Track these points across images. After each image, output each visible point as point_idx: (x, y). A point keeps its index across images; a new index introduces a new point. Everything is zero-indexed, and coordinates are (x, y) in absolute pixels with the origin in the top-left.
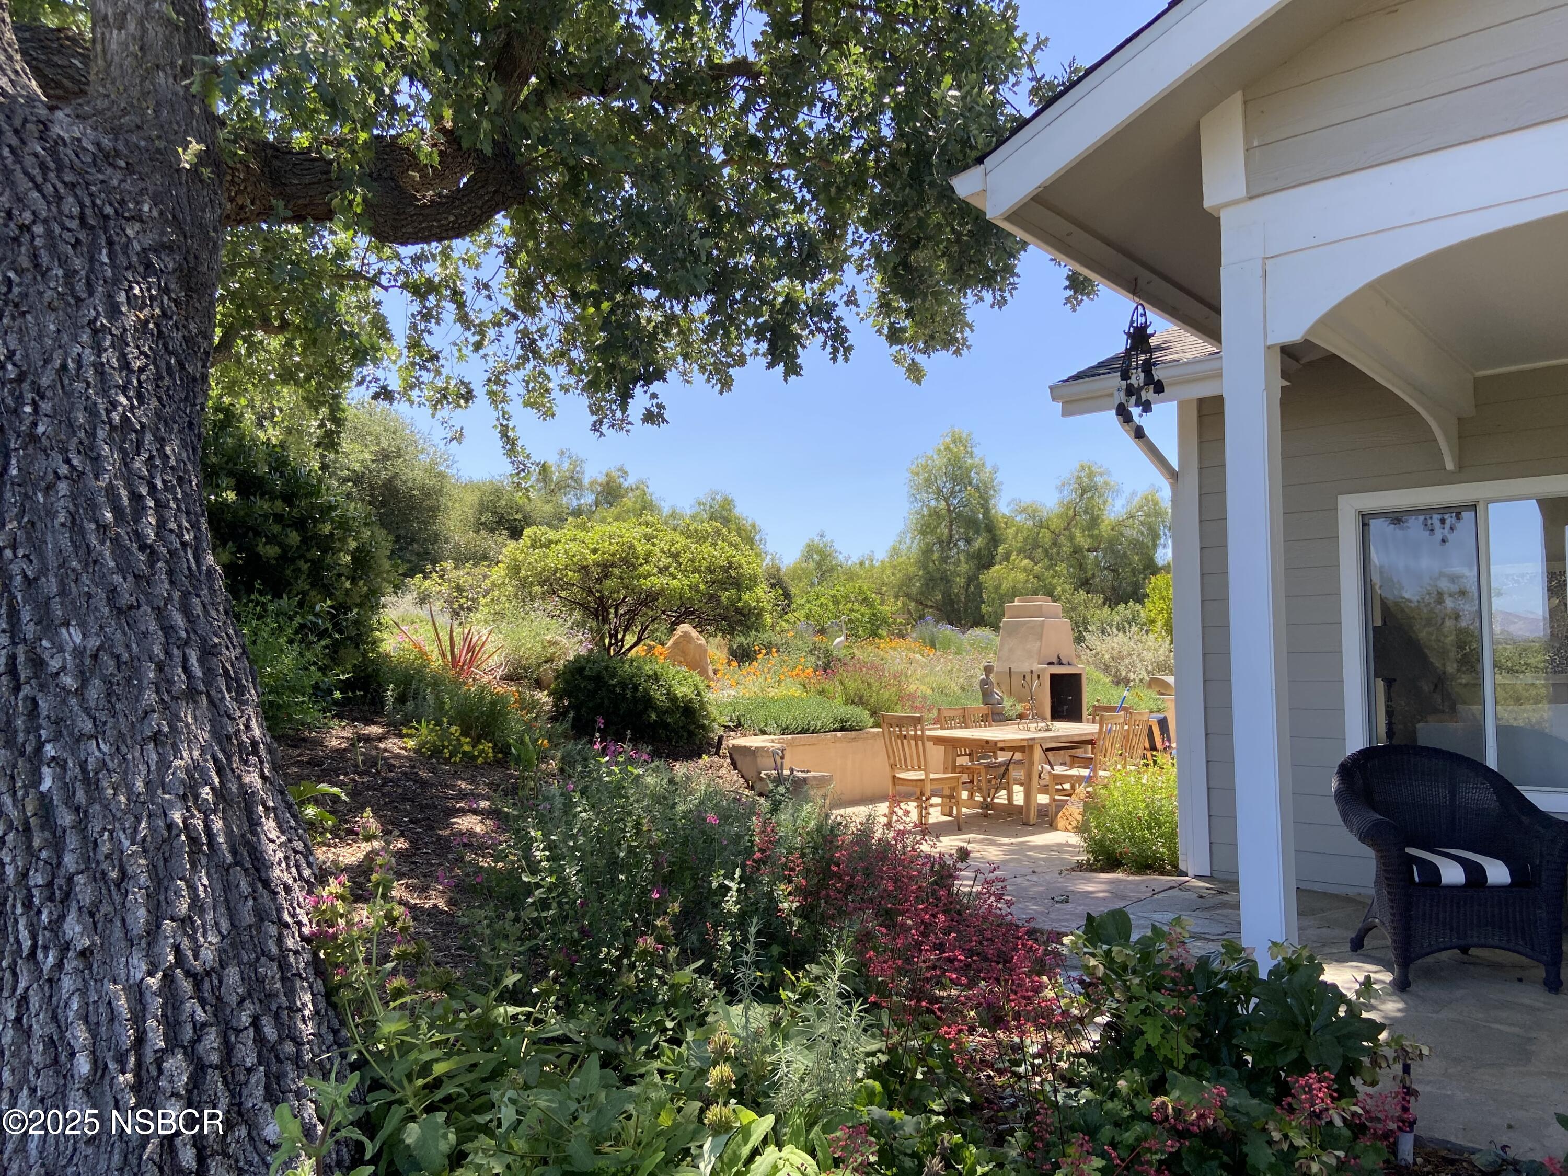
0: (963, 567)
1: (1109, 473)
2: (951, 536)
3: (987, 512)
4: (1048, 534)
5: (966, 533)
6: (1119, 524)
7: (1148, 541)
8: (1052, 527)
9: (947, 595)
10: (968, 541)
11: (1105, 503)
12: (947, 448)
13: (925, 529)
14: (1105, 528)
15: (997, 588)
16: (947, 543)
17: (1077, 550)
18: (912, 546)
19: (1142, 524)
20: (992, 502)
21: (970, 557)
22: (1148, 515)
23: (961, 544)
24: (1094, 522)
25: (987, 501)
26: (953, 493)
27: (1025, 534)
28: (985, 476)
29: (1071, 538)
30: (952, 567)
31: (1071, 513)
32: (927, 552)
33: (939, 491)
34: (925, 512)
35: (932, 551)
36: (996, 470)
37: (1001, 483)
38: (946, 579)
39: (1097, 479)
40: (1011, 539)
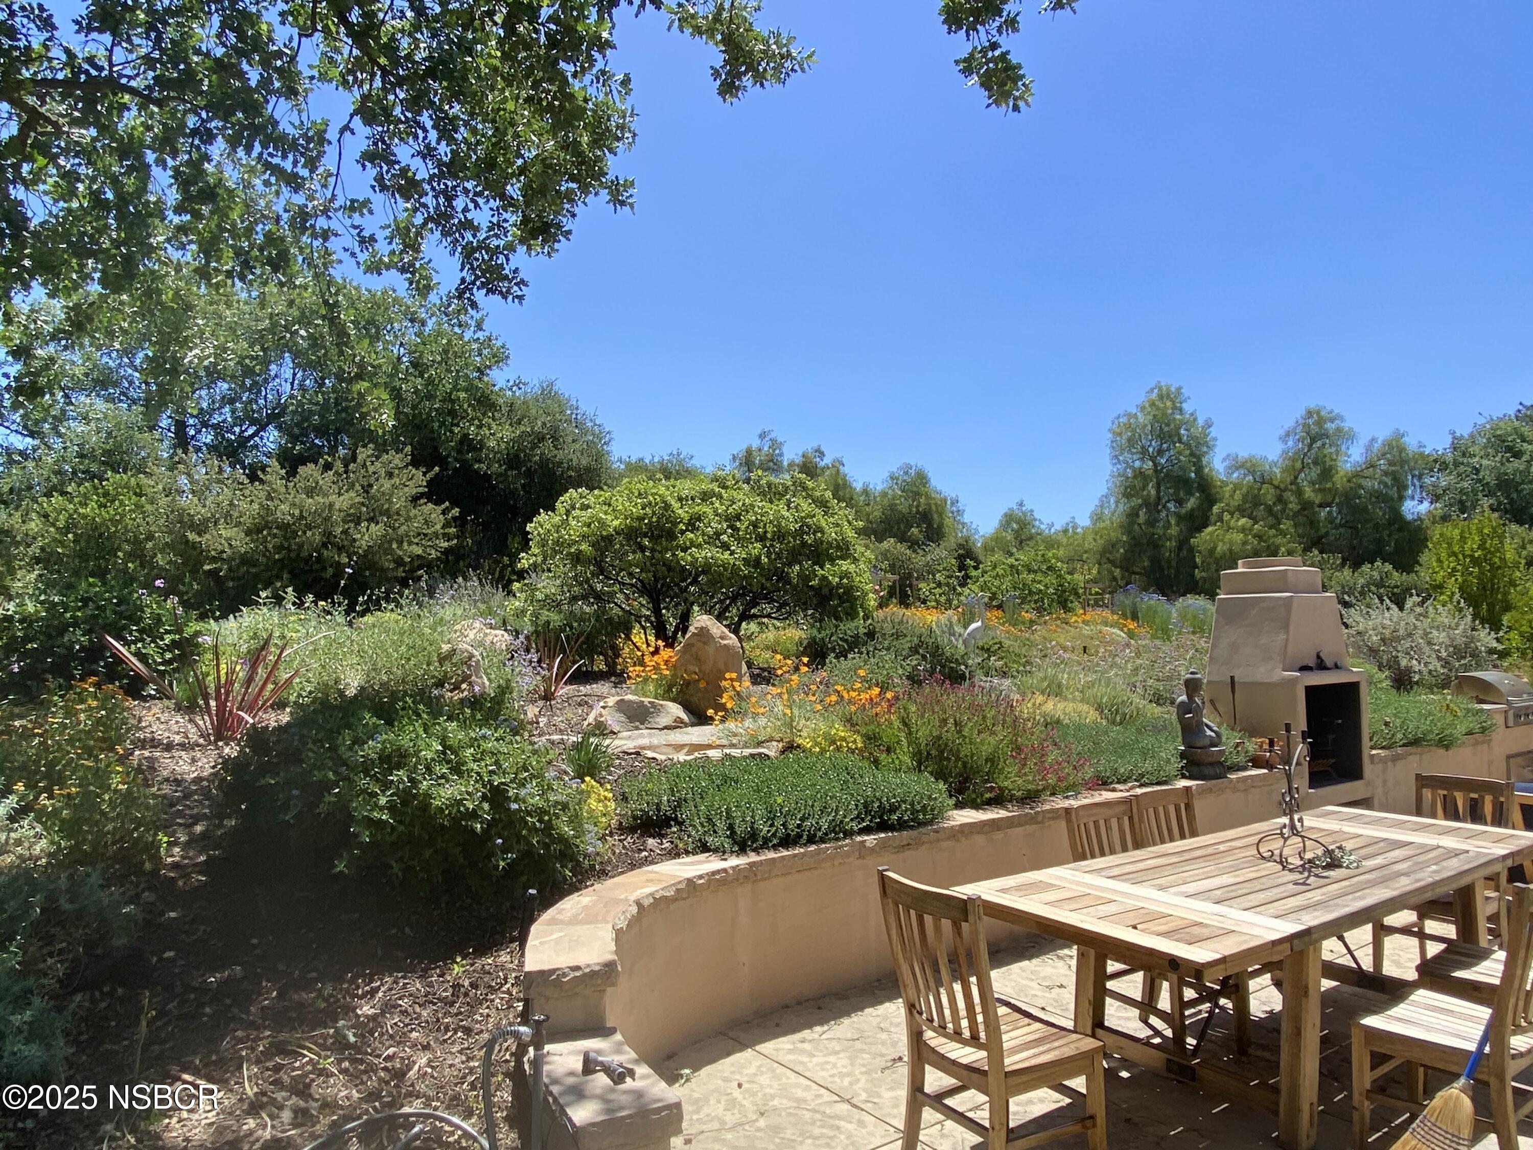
0: (1174, 531)
1: (1342, 419)
2: (1159, 498)
3: (1199, 469)
4: (1272, 491)
5: (1176, 493)
6: (1357, 475)
7: (1394, 493)
8: (1276, 483)
9: (1156, 561)
10: (1180, 502)
11: (1337, 452)
12: (1153, 404)
13: (1129, 492)
14: (1339, 480)
15: (1212, 551)
16: (1154, 506)
17: (1306, 506)
18: (1117, 510)
19: (1386, 473)
20: (1205, 460)
21: (1180, 518)
22: (1391, 463)
23: (1171, 505)
24: (1327, 473)
25: (1199, 458)
26: (1160, 452)
27: (1244, 490)
28: (1196, 431)
29: (1299, 493)
30: (1161, 532)
31: (1298, 465)
32: (1133, 514)
33: (1144, 451)
34: (1130, 473)
35: (1137, 515)
36: (1209, 424)
37: (1215, 439)
38: (1154, 544)
39: (1328, 425)
40: (1230, 497)
